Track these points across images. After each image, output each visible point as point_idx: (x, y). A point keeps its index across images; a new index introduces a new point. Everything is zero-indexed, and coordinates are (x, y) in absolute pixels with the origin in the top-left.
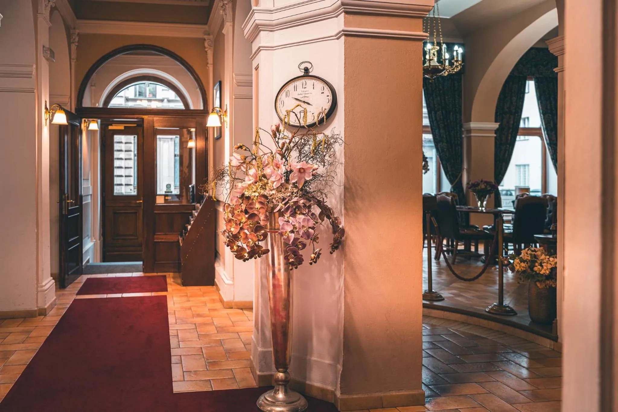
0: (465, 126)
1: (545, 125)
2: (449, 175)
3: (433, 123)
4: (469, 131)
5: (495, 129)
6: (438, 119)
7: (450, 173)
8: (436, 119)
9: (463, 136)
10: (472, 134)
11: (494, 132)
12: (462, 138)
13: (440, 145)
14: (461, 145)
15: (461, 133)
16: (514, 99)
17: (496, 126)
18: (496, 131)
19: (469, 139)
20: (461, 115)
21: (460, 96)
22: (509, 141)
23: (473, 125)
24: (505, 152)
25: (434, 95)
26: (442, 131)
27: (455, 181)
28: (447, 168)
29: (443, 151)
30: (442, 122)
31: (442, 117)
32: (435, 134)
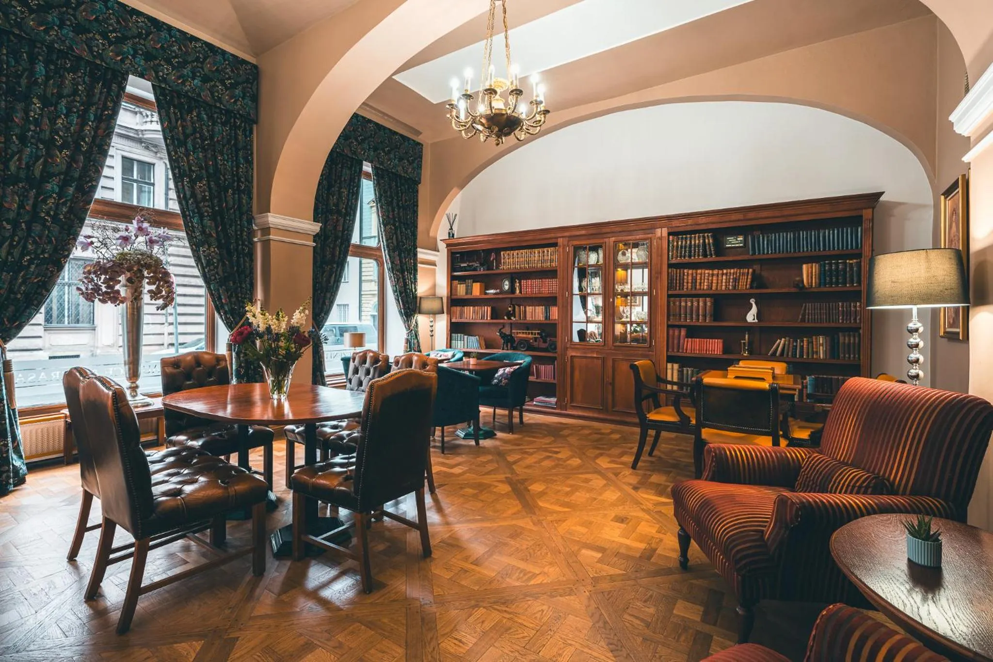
0: (259, 219)
1: (387, 240)
2: (225, 313)
3: (187, 203)
4: (266, 230)
5: (314, 234)
6: (199, 197)
7: (226, 308)
8: (193, 195)
9: (255, 240)
10: (271, 237)
11: (312, 238)
12: (252, 244)
13: (204, 251)
14: (251, 255)
15: (251, 233)
16: (345, 192)
17: (316, 228)
18: (316, 238)
19: (266, 244)
20: (251, 199)
21: (250, 163)
22: (336, 259)
23: (273, 219)
24: (330, 276)
25: (190, 145)
26: (207, 222)
27: (237, 324)
28: (220, 298)
29: (209, 263)
30: (207, 204)
31: (207, 194)
32: (193, 227)
